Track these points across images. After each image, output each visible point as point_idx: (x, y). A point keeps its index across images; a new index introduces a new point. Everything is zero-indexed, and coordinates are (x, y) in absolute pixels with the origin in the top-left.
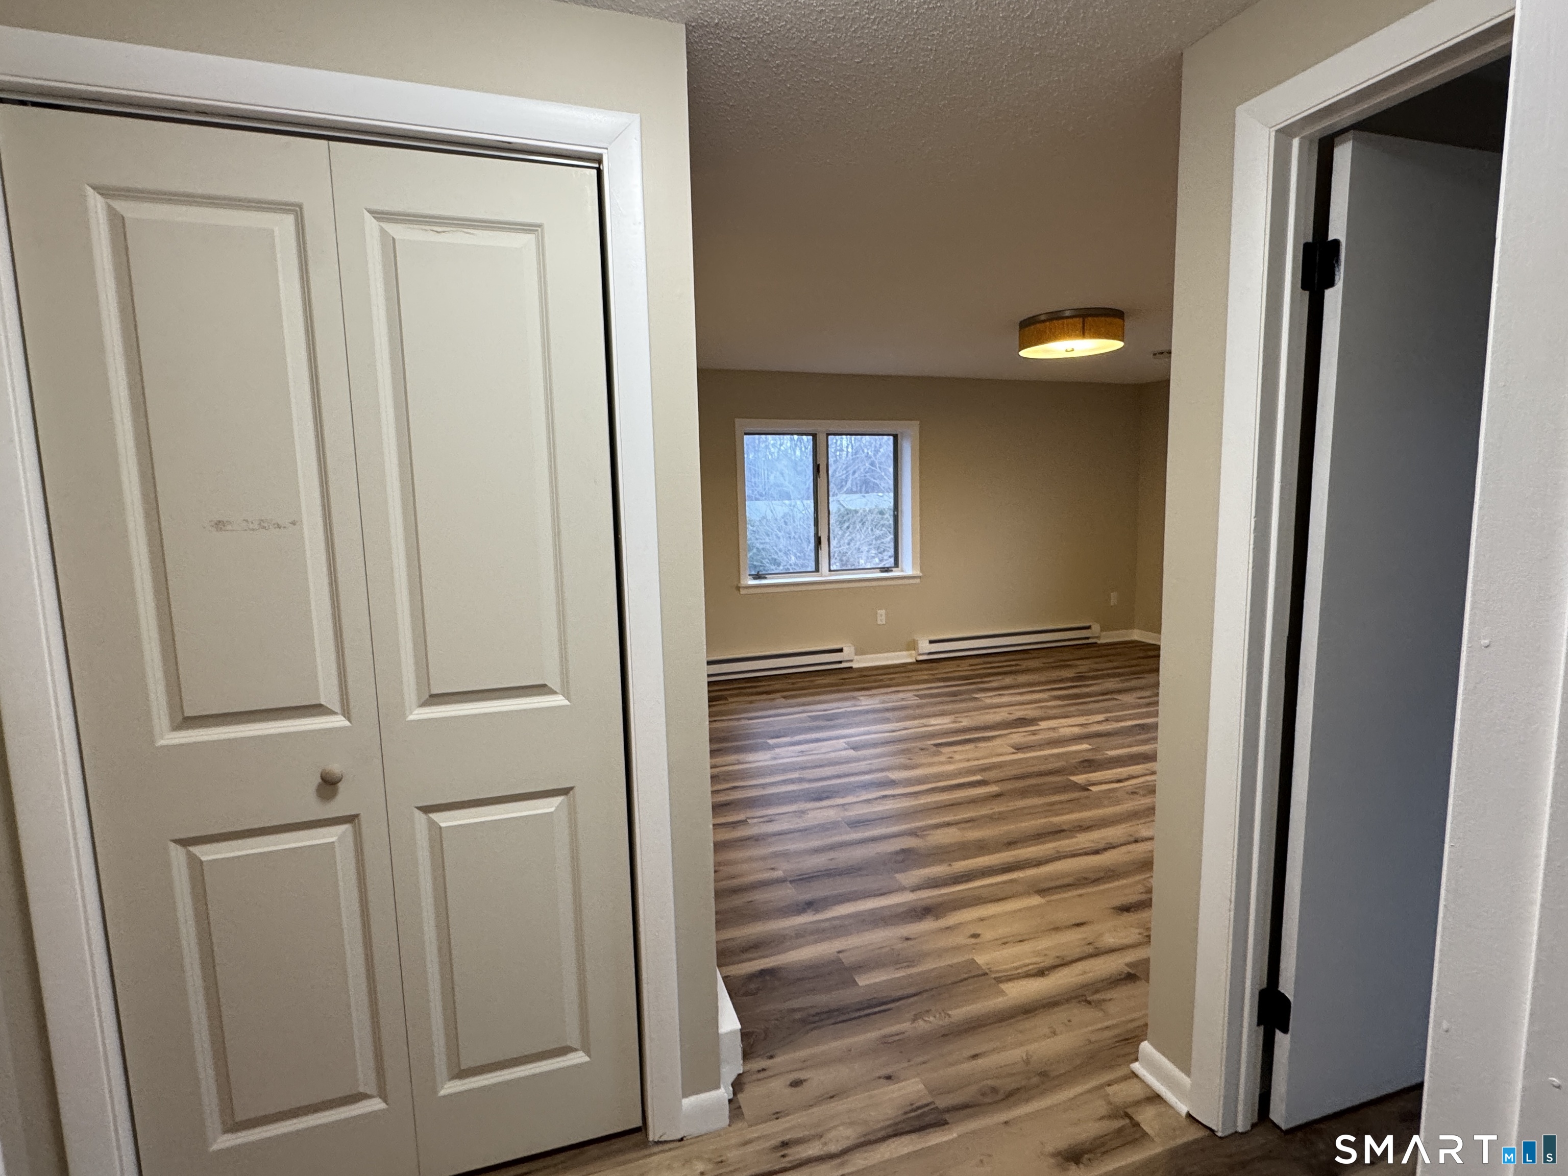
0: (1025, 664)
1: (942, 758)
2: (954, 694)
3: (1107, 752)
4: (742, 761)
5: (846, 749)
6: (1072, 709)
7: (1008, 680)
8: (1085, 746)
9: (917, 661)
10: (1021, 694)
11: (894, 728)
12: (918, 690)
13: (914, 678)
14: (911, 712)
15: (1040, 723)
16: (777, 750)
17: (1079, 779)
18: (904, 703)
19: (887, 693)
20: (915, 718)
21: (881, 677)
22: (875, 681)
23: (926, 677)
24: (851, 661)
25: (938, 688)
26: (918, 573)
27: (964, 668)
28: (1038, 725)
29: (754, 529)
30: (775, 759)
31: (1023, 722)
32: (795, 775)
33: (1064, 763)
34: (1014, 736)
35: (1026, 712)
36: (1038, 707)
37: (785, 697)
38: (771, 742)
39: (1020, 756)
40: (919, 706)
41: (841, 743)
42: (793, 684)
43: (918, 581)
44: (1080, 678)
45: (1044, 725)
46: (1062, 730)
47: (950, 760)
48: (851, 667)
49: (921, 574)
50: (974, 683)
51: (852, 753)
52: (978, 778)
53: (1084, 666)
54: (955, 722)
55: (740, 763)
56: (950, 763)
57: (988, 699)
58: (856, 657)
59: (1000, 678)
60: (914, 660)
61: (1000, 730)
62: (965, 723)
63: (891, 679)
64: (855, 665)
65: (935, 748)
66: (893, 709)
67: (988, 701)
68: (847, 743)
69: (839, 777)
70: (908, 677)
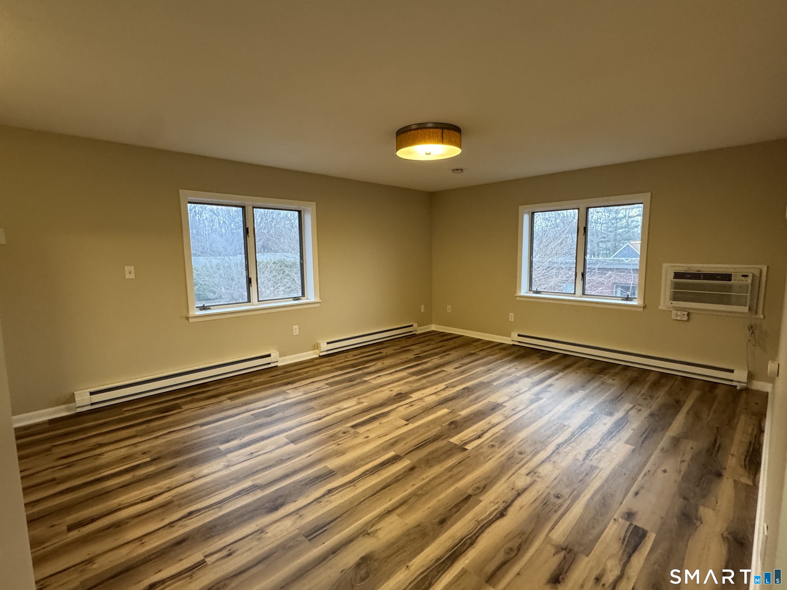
0: (385, 352)
1: (360, 439)
2: (350, 380)
3: (460, 413)
4: (196, 476)
5: (287, 444)
6: (424, 381)
7: (379, 365)
8: (445, 411)
9: (320, 356)
10: (391, 373)
11: (320, 416)
12: (326, 379)
13: (322, 370)
14: (327, 399)
15: (412, 395)
16: (230, 456)
17: (455, 440)
18: (320, 391)
19: (306, 385)
20: (332, 404)
21: (299, 372)
22: (296, 375)
23: (329, 368)
24: (277, 362)
25: (339, 376)
26: (318, 300)
27: (351, 358)
28: (411, 397)
29: (198, 273)
30: (228, 466)
31: (401, 396)
32: (247, 483)
33: (439, 428)
34: (401, 409)
35: (400, 388)
36: (406, 383)
37: (230, 399)
38: (223, 447)
39: (411, 426)
40: (331, 393)
41: (282, 438)
42: (236, 385)
43: (318, 305)
44: (418, 358)
45: (415, 396)
46: (427, 399)
47: (368, 440)
48: (277, 366)
49: (321, 301)
50: (360, 369)
51: (292, 447)
52: (391, 454)
53: (417, 349)
54: (359, 403)
55: (195, 479)
56: (367, 442)
57: (374, 380)
58: (280, 359)
59: (374, 363)
60: (318, 356)
61: (390, 405)
62: (366, 403)
63: (306, 372)
64: (279, 364)
65: (352, 430)
66: (315, 398)
67: (375, 382)
68: (287, 437)
69: (287, 476)
70: (318, 369)
